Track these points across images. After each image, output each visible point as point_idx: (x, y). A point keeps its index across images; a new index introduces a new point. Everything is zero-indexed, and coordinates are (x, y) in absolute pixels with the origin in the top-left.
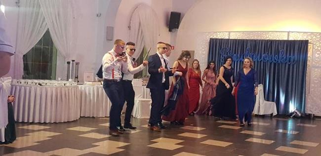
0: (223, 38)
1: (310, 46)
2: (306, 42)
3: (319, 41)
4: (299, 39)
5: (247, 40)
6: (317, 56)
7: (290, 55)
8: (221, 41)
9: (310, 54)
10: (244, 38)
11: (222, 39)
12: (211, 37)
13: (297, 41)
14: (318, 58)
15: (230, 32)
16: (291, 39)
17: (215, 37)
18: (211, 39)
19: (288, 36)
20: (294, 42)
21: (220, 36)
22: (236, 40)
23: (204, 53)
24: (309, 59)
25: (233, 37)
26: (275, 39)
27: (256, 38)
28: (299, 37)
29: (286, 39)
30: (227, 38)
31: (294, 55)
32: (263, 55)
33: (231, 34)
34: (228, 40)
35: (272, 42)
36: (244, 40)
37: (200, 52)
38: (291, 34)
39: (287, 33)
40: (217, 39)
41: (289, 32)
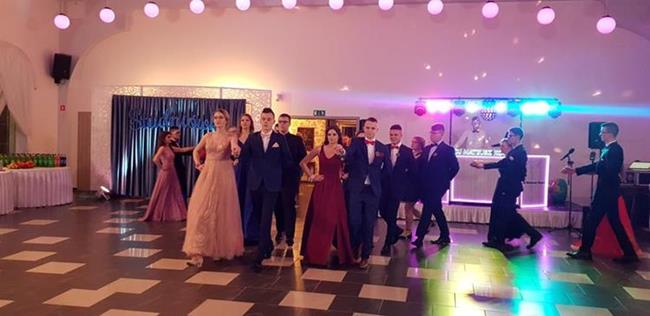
0: (132, 94)
1: (248, 107)
2: (243, 102)
3: (258, 101)
4: (235, 98)
5: (167, 99)
8: (130, 99)
10: (164, 94)
11: (131, 97)
12: (116, 93)
13: (233, 100)
15: (142, 87)
16: (224, 97)
17: (121, 93)
18: (114, 96)
19: (221, 92)
20: (228, 100)
21: (128, 92)
22: (151, 98)
23: (106, 116)
25: (147, 93)
26: (203, 97)
27: (179, 96)
28: (235, 96)
29: (217, 97)
30: (139, 95)
32: (189, 120)
33: (145, 89)
34: (140, 98)
35: (201, 100)
36: (162, 98)
37: (100, 115)
38: (224, 90)
41: (221, 89)
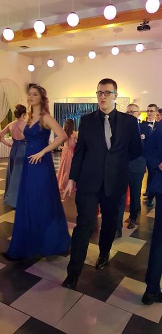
1: (117, 107)
3: (123, 103)
10: (77, 102)
11: (62, 104)
15: (67, 98)
18: (55, 103)
21: (61, 101)
22: (71, 104)
25: (69, 101)
34: (66, 104)
36: (76, 104)
40: (58, 103)
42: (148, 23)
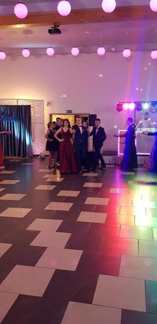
1: (32, 109)
2: (29, 106)
3: (37, 106)
4: (25, 104)
6: (37, 116)
7: (20, 116)
9: (32, 115)
13: (24, 106)
14: (38, 117)
16: (19, 104)
20: (22, 106)
24: (32, 118)
26: (8, 104)
28: (25, 103)
29: (16, 104)
31: (22, 116)
35: (7, 106)
38: (19, 101)
39: (16, 101)
42: (58, 26)
